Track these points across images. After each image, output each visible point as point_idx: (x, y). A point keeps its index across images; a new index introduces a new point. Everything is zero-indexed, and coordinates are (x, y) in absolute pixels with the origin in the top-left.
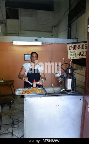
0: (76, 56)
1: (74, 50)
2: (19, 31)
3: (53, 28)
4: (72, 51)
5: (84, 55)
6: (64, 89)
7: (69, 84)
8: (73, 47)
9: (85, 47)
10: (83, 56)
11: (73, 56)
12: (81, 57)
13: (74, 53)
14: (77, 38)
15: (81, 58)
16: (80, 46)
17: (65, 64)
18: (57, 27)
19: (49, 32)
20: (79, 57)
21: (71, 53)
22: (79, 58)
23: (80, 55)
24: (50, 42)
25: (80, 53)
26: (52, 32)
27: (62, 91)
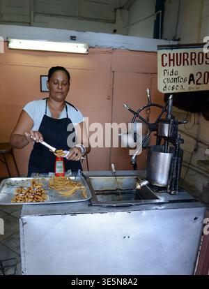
0: (179, 84)
1: (176, 68)
2: (32, 16)
3: (118, 11)
4: (170, 69)
5: (201, 81)
6: (145, 183)
7: (163, 170)
8: (172, 58)
9: (205, 60)
10: (197, 84)
11: (172, 85)
12: (193, 87)
13: (174, 77)
14: (177, 38)
15: (192, 90)
16: (193, 55)
17: (151, 105)
18: (128, 10)
19: (107, 21)
20: (186, 87)
21: (166, 74)
22: (186, 90)
23: (192, 82)
24: (109, 45)
25: (192, 76)
26: (114, 22)
27: (139, 187)
